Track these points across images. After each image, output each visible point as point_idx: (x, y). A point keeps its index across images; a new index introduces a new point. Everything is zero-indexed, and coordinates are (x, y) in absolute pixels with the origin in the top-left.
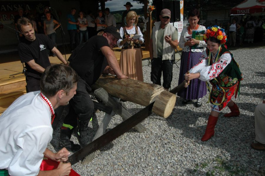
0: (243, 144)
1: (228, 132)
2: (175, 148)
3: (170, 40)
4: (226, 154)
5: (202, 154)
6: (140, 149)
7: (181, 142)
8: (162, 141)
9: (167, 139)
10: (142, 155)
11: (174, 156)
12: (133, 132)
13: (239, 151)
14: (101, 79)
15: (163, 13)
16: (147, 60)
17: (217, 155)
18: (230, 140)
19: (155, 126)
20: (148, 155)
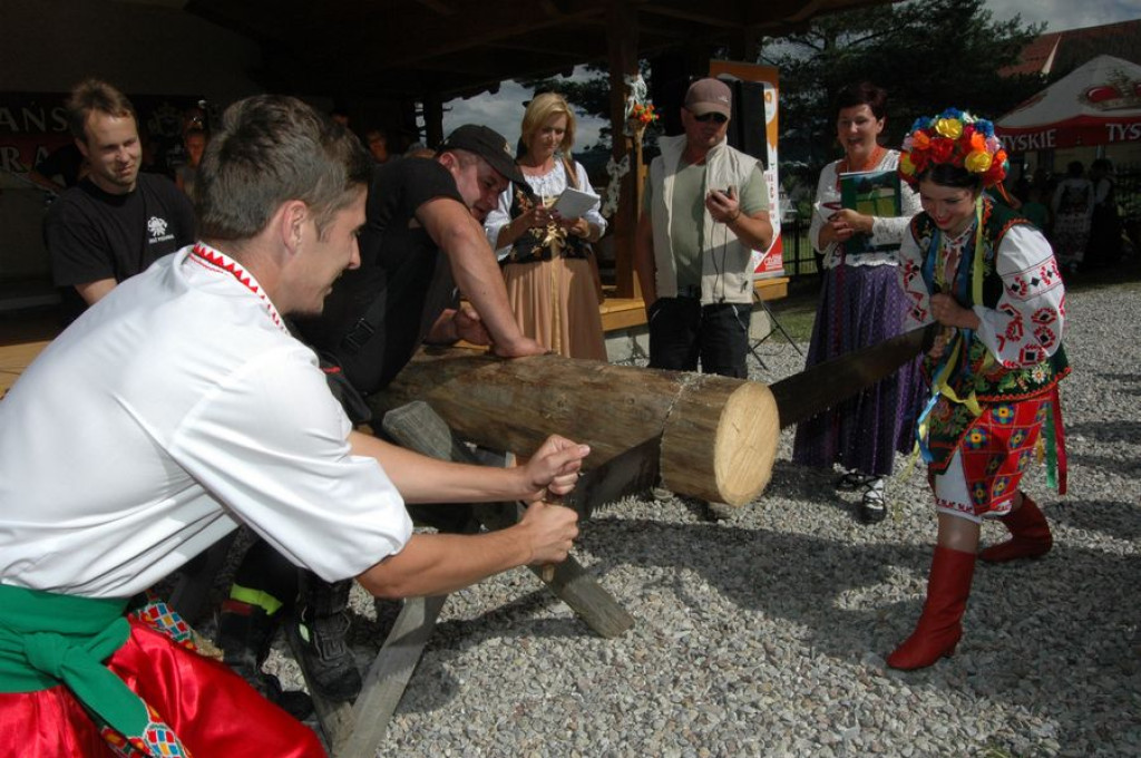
0: (1108, 678)
1: (1029, 627)
2: (778, 705)
3: (730, 212)
4: (1034, 730)
5: (913, 730)
6: (604, 715)
7: (804, 675)
8: (712, 672)
9: (734, 664)
10: (618, 739)
11: (776, 744)
12: (569, 637)
13: (1096, 715)
14: (418, 364)
15: (696, 98)
16: (626, 339)
17: (990, 737)
18: (1046, 663)
19: (674, 607)
20: (646, 741)
